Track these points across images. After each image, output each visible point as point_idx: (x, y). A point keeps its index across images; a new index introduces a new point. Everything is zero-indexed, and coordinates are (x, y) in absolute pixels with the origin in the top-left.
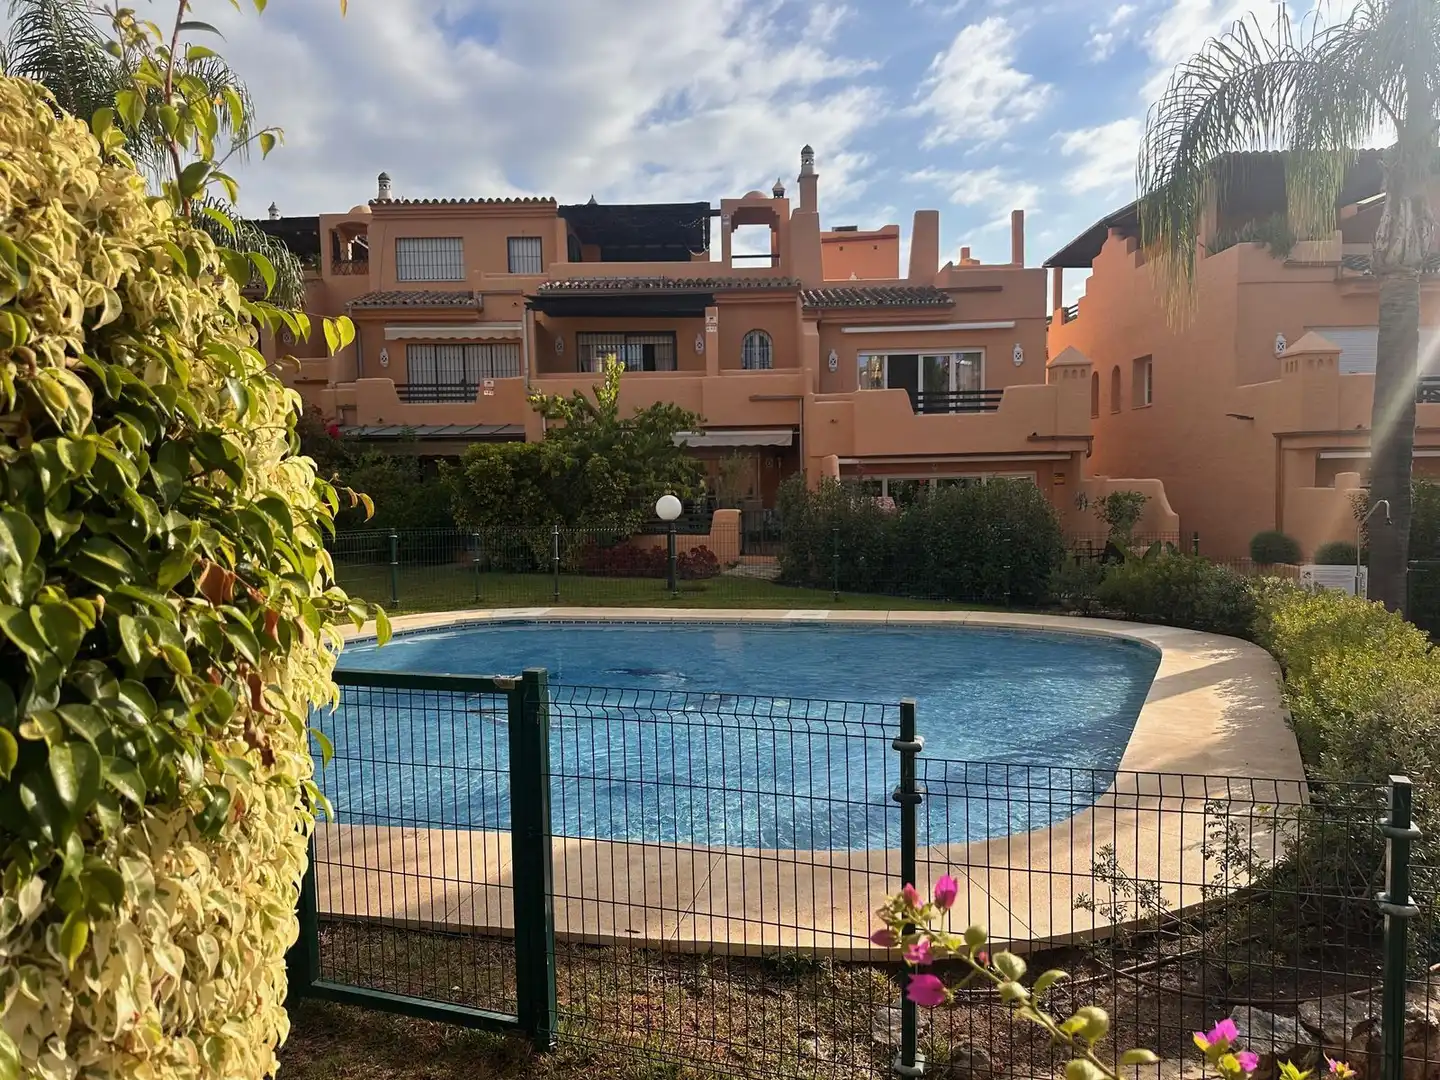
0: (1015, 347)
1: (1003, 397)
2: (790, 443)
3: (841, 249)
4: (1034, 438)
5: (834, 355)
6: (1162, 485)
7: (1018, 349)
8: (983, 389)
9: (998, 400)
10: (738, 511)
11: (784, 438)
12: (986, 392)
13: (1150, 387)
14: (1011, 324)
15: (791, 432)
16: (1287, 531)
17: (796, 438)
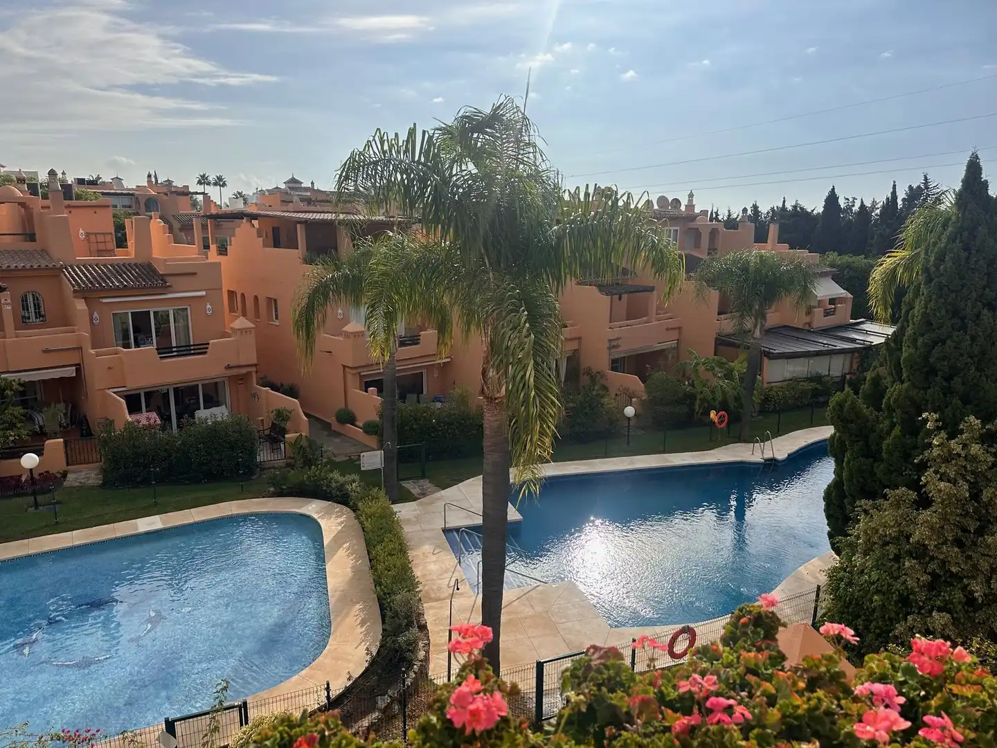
0: (206, 305)
1: (210, 346)
2: (74, 375)
3: (70, 212)
4: (228, 367)
5: (96, 315)
6: (298, 403)
7: (208, 306)
8: (192, 343)
9: (207, 348)
10: (62, 440)
11: (70, 372)
12: (194, 345)
13: (276, 311)
14: (204, 293)
15: (74, 368)
16: (350, 407)
17: (78, 371)
